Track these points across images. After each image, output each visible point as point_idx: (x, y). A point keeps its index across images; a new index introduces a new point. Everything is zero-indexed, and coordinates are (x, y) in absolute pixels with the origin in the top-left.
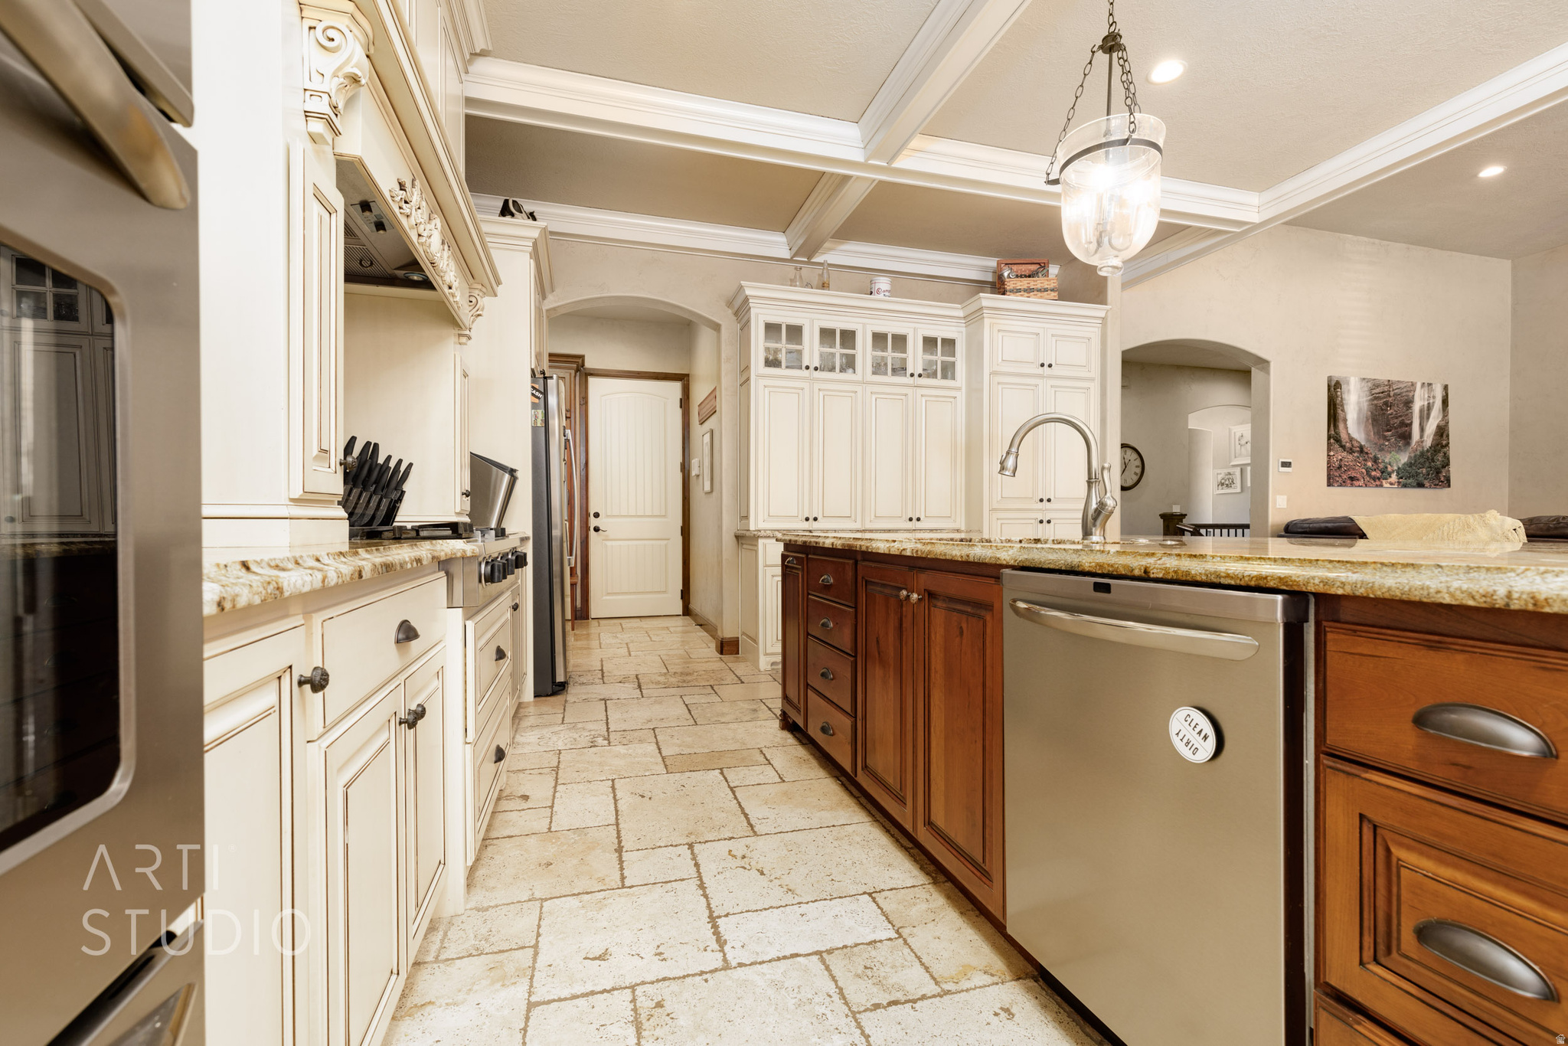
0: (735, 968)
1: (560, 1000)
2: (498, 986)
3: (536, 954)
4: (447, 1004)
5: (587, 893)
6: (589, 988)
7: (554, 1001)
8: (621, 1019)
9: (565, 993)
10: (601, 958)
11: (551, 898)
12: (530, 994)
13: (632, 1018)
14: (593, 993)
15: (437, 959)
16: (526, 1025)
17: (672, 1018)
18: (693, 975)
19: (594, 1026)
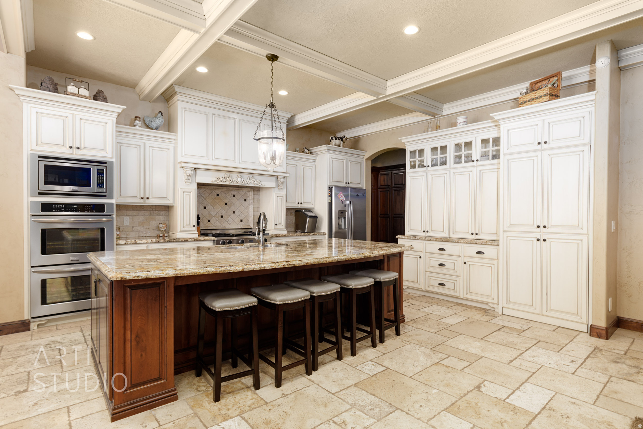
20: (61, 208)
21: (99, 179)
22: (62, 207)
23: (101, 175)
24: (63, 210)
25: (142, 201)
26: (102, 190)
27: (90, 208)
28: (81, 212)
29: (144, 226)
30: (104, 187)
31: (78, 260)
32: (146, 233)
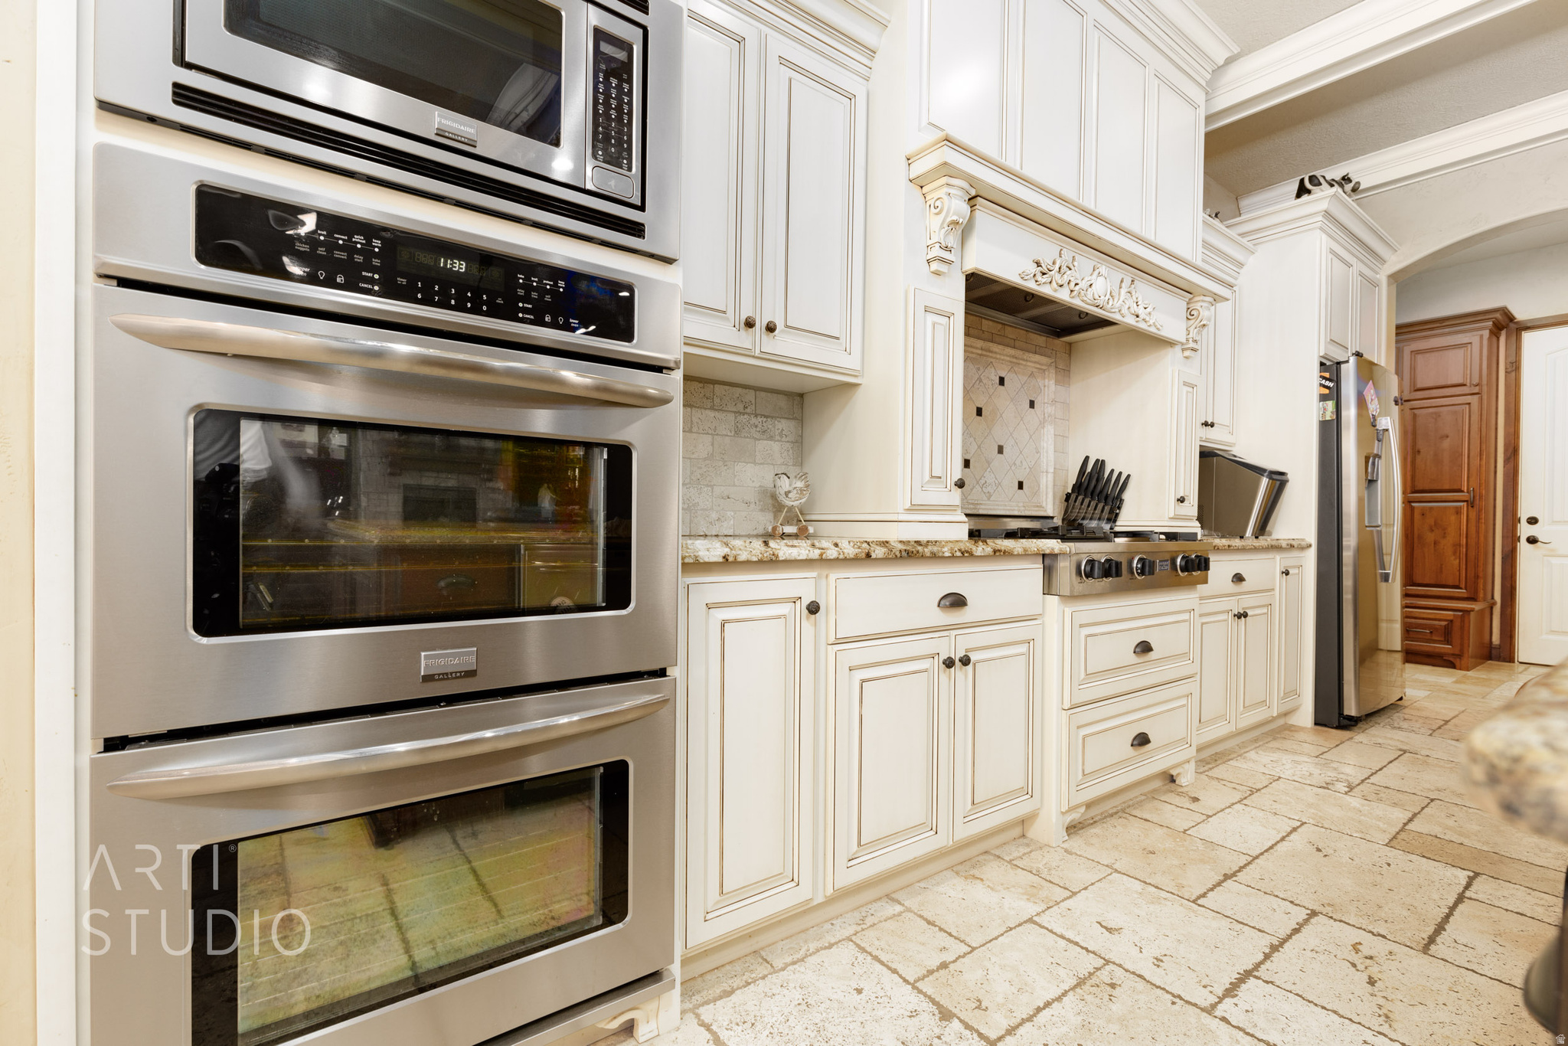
0: (1216, 1017)
1: (1051, 931)
2: (1026, 897)
3: (1070, 897)
4: (989, 886)
5: (1157, 887)
6: (1077, 939)
7: (1047, 929)
8: (1074, 971)
9: (1059, 931)
10: (1109, 930)
11: (1124, 874)
12: (1038, 914)
13: (1082, 977)
14: (1077, 944)
15: (1010, 862)
16: (1015, 928)
17: (1111, 1000)
18: (1167, 992)
19: (1052, 960)
20: (359, 259)
21: (607, 104)
22: (367, 252)
23: (614, 82)
24: (372, 281)
25: (743, 339)
26: (623, 184)
27: (548, 298)
28: (494, 312)
29: (712, 486)
30: (630, 169)
31: (471, 674)
32: (719, 519)
